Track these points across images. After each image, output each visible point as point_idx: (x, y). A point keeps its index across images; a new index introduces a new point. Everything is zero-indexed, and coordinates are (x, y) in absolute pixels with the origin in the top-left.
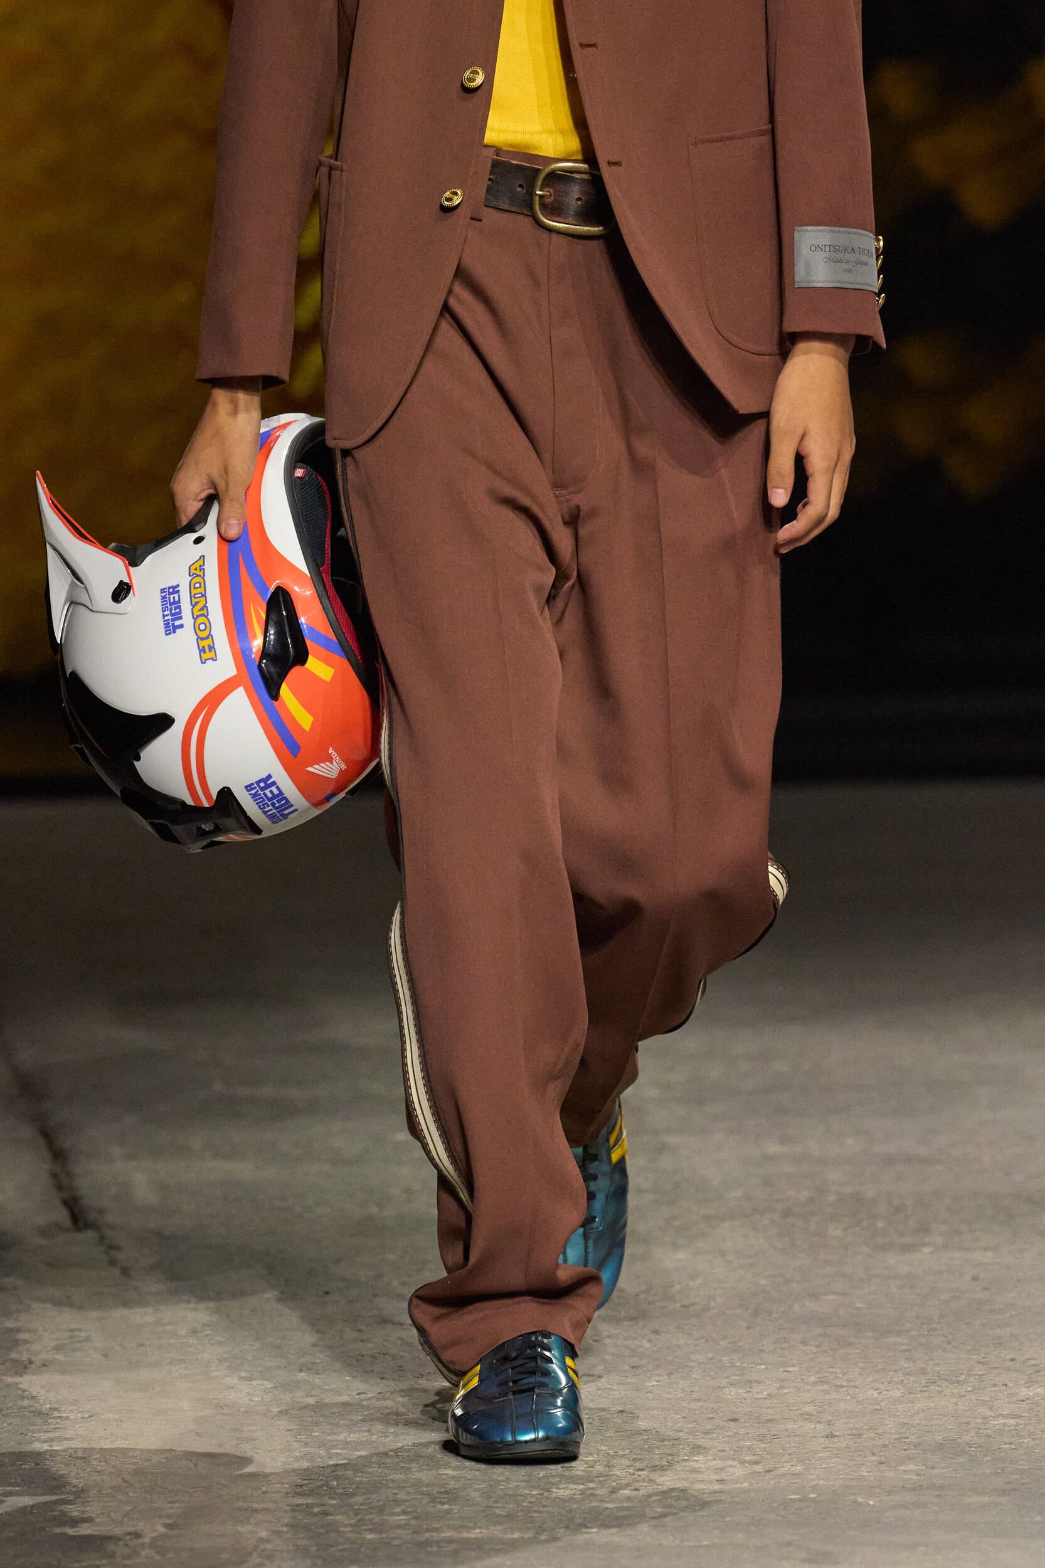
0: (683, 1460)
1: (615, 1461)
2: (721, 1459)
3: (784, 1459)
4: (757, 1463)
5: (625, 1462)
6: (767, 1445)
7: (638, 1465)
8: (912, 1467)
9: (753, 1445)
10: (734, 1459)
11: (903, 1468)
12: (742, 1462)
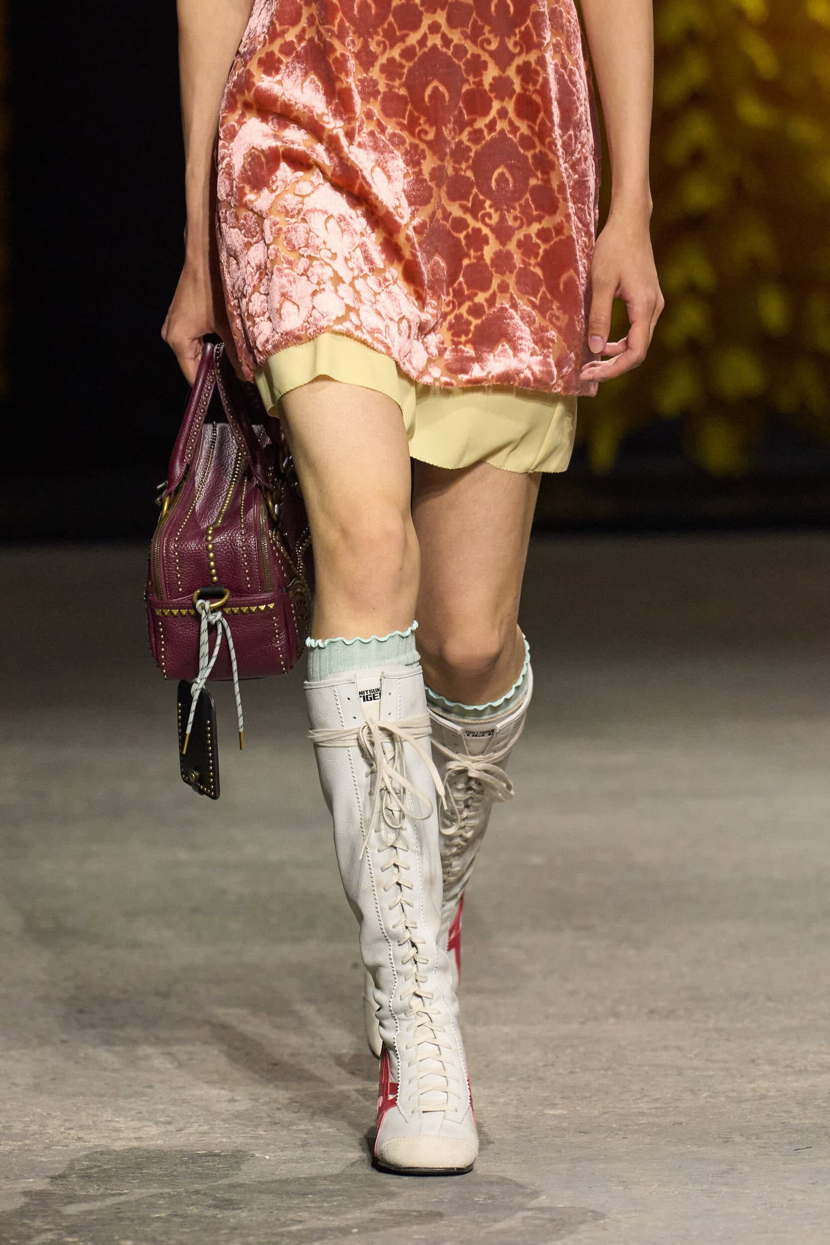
0: (107, 1121)
1: (48, 1122)
2: (140, 1120)
3: (193, 1120)
4: (169, 1123)
5: (57, 1122)
6: (178, 1109)
7: (67, 1124)
8: (302, 1127)
9: (166, 1108)
10: (150, 1120)
11: (295, 1128)
12: (157, 1123)
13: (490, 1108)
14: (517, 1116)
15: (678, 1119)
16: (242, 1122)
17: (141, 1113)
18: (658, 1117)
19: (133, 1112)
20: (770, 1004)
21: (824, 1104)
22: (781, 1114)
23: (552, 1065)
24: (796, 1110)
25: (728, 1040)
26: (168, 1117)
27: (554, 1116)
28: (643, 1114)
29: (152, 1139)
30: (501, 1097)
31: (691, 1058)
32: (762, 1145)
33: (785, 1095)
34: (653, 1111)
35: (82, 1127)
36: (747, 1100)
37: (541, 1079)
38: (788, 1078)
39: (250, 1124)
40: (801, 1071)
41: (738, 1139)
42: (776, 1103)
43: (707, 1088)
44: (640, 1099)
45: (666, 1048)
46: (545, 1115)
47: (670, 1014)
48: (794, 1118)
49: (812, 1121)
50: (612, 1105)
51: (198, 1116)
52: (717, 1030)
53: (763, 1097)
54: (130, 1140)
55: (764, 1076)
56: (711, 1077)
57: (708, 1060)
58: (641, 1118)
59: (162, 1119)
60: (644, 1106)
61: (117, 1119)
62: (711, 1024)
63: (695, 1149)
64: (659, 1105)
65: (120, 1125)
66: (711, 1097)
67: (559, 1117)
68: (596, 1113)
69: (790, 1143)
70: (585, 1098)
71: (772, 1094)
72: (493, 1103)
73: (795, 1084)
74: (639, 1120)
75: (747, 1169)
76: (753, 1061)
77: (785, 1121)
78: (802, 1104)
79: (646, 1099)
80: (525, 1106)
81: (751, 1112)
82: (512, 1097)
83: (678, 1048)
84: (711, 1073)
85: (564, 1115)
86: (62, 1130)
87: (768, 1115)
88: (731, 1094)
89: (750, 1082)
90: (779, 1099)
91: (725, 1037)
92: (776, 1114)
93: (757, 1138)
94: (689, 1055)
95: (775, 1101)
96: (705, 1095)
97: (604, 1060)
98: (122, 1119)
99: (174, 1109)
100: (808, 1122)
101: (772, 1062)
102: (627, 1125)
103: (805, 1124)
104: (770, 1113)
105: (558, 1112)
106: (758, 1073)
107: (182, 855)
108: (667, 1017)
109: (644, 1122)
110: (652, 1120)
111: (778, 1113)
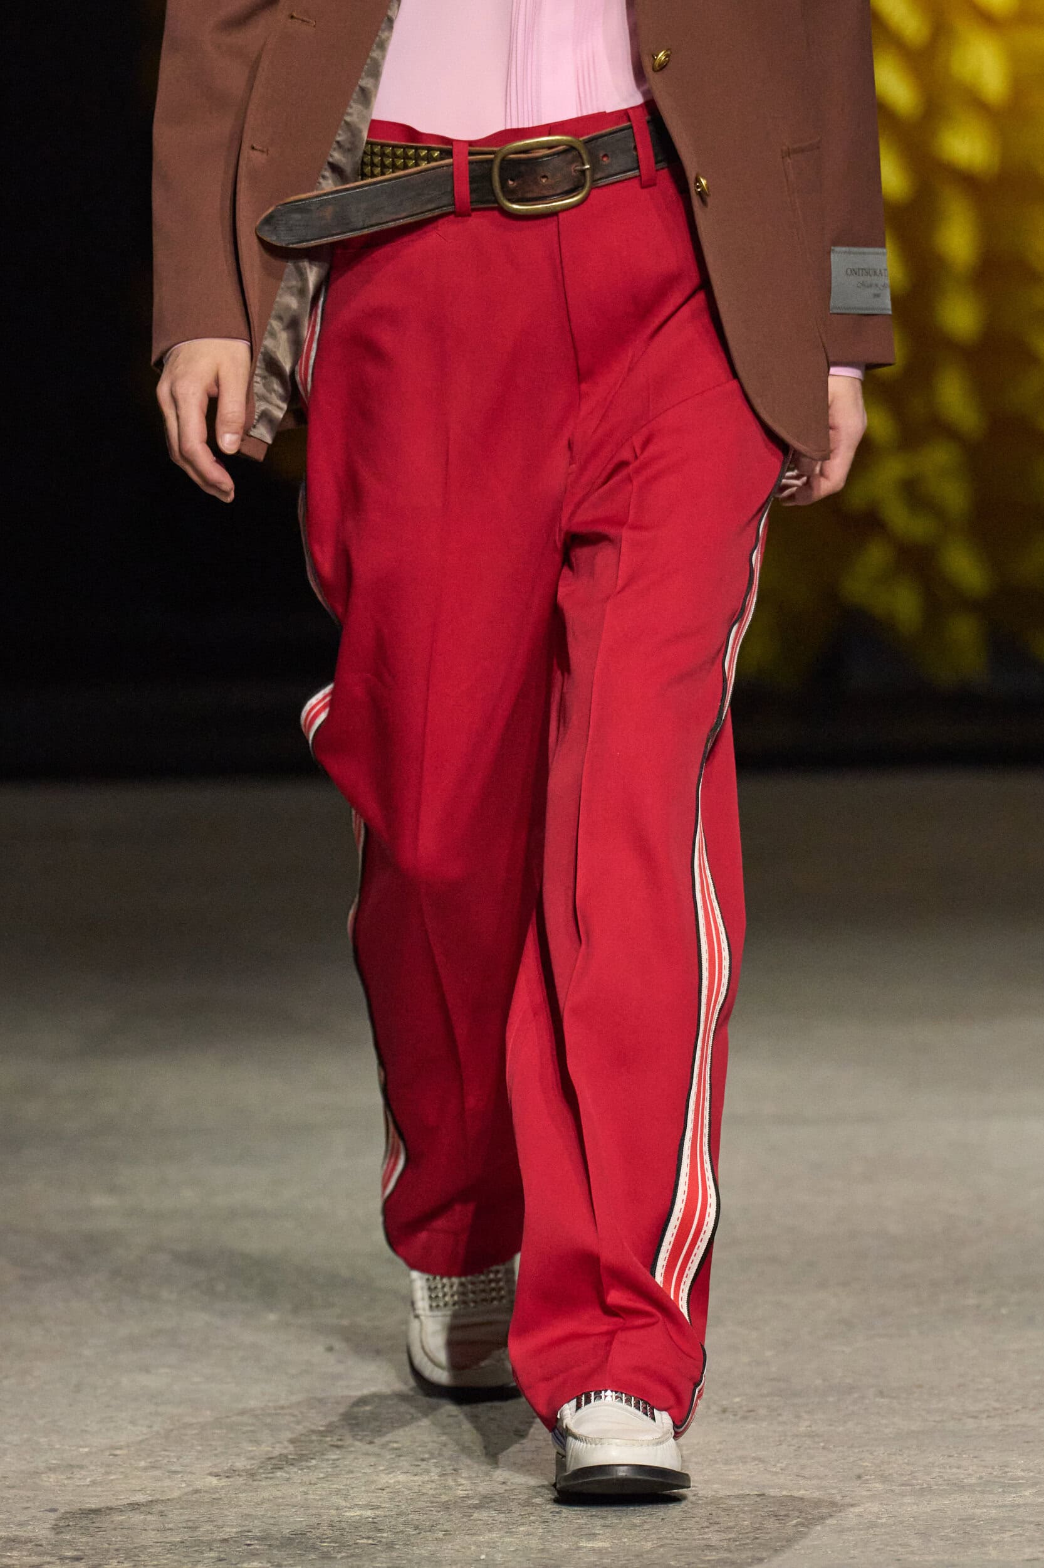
13: (507, 1540)
14: (542, 1550)
15: (758, 1555)
16: (176, 1558)
17: (41, 1545)
18: (730, 1551)
19: (30, 1545)
21: (953, 1535)
22: (895, 1548)
24: (915, 1542)
26: (75, 1550)
27: (593, 1550)
28: (709, 1547)
31: (776, 1473)
33: (901, 1522)
34: (725, 1544)
36: (849, 1530)
38: (907, 1500)
39: (185, 1560)
42: (888, 1534)
43: (797, 1514)
44: (707, 1527)
45: (743, 1460)
46: (579, 1548)
47: (749, 1414)
48: (912, 1553)
50: (670, 1535)
51: (117, 1550)
52: (811, 1435)
53: (872, 1525)
55: (873, 1497)
59: (69, 1554)
60: (714, 1538)
61: (9, 1554)
64: (731, 1536)
65: (13, 1562)
66: (802, 1525)
67: (599, 1551)
68: (648, 1546)
70: (635, 1526)
71: (884, 1520)
74: (706, 1556)
76: (859, 1477)
77: (900, 1557)
78: (924, 1535)
79: (716, 1527)
80: (554, 1536)
81: (855, 1546)
85: (606, 1548)
87: (878, 1550)
90: (894, 1528)
92: (889, 1548)
95: (888, 1530)
98: (15, 1553)
99: (84, 1540)
100: (931, 1558)
101: (884, 1479)
103: (927, 1561)
104: (881, 1547)
105: (597, 1544)
106: (865, 1493)
107: (99, 1200)
108: (744, 1418)
109: (713, 1558)
111: (891, 1546)
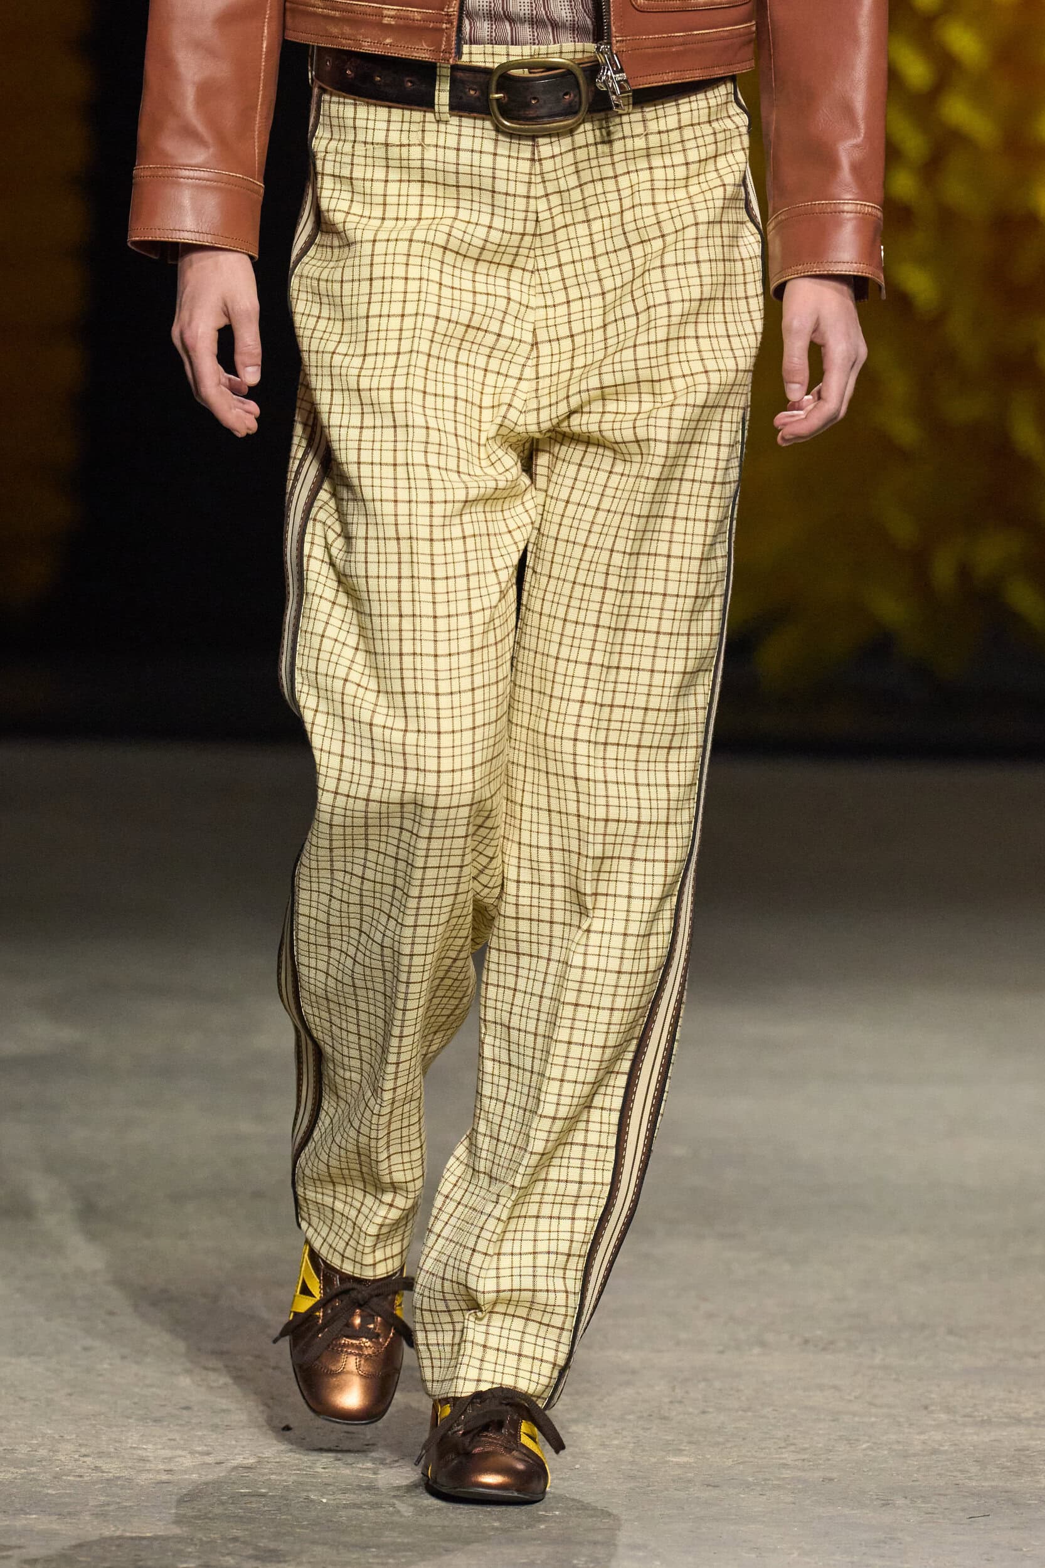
20: (951, 1339)
23: (680, 1402)
25: (896, 1380)
29: (185, 1472)
30: (615, 1438)
32: (930, 1510)
35: (101, 1454)
37: (665, 1418)
40: (983, 1421)
41: (900, 1502)
49: (993, 1484)
54: (158, 1472)
56: (872, 1425)
57: (871, 1404)
58: (784, 1471)
62: (877, 1361)
63: (847, 1511)
69: (963, 1510)
72: (603, 1445)
73: (975, 1437)
75: (909, 1539)
82: (628, 1440)
83: (836, 1388)
84: (873, 1419)
86: (76, 1456)
88: (895, 1447)
89: (921, 1433)
91: (894, 1376)
93: (923, 1502)
94: (848, 1398)
96: (864, 1446)
97: (743, 1398)
102: (765, 1480)
110: (799, 1474)
